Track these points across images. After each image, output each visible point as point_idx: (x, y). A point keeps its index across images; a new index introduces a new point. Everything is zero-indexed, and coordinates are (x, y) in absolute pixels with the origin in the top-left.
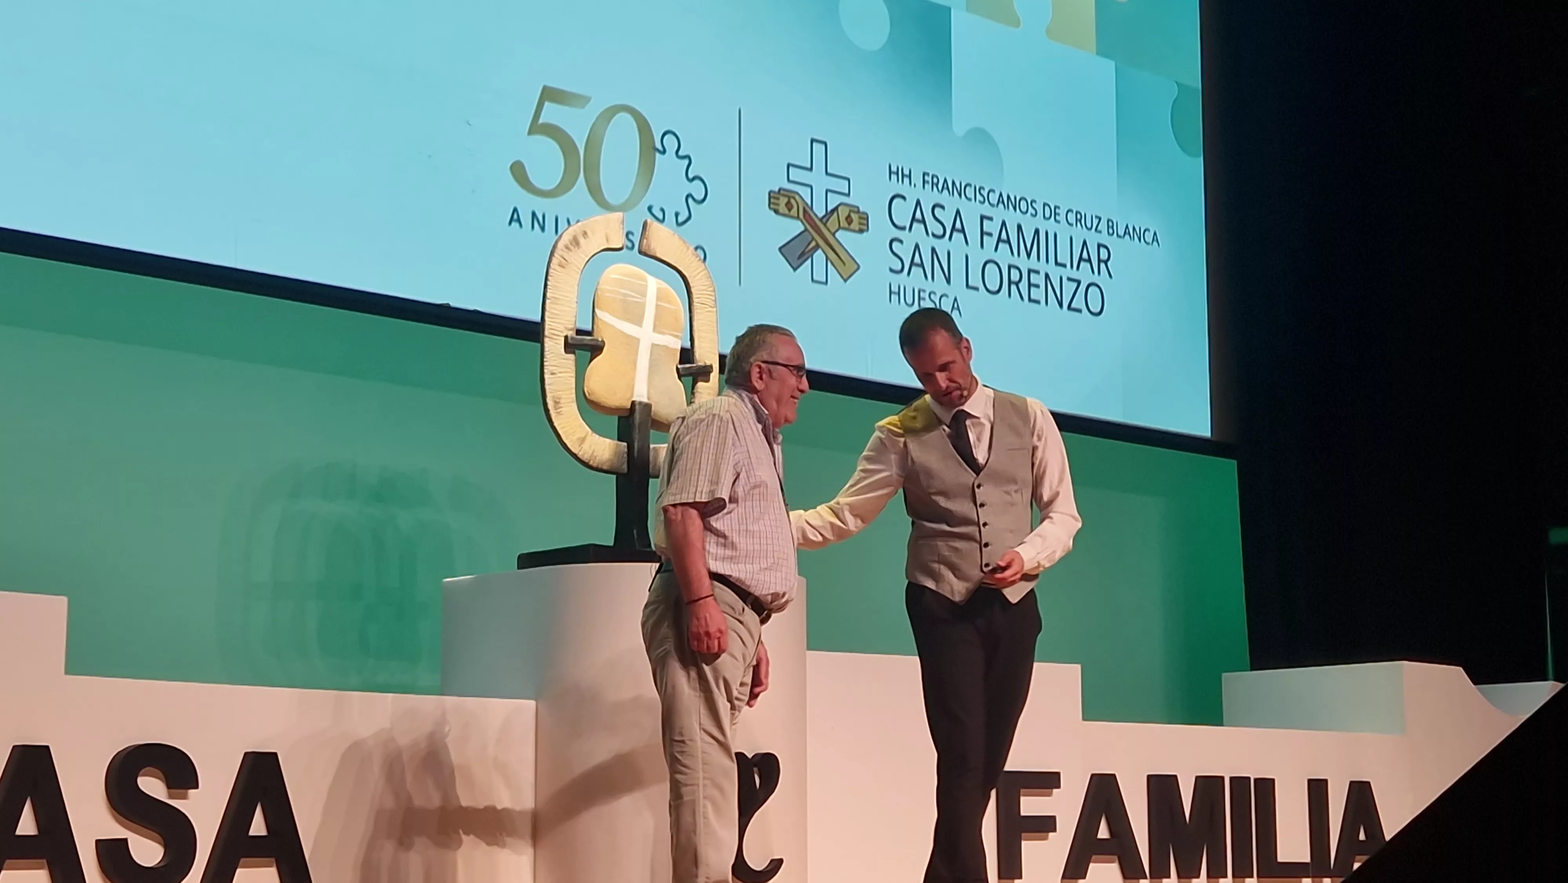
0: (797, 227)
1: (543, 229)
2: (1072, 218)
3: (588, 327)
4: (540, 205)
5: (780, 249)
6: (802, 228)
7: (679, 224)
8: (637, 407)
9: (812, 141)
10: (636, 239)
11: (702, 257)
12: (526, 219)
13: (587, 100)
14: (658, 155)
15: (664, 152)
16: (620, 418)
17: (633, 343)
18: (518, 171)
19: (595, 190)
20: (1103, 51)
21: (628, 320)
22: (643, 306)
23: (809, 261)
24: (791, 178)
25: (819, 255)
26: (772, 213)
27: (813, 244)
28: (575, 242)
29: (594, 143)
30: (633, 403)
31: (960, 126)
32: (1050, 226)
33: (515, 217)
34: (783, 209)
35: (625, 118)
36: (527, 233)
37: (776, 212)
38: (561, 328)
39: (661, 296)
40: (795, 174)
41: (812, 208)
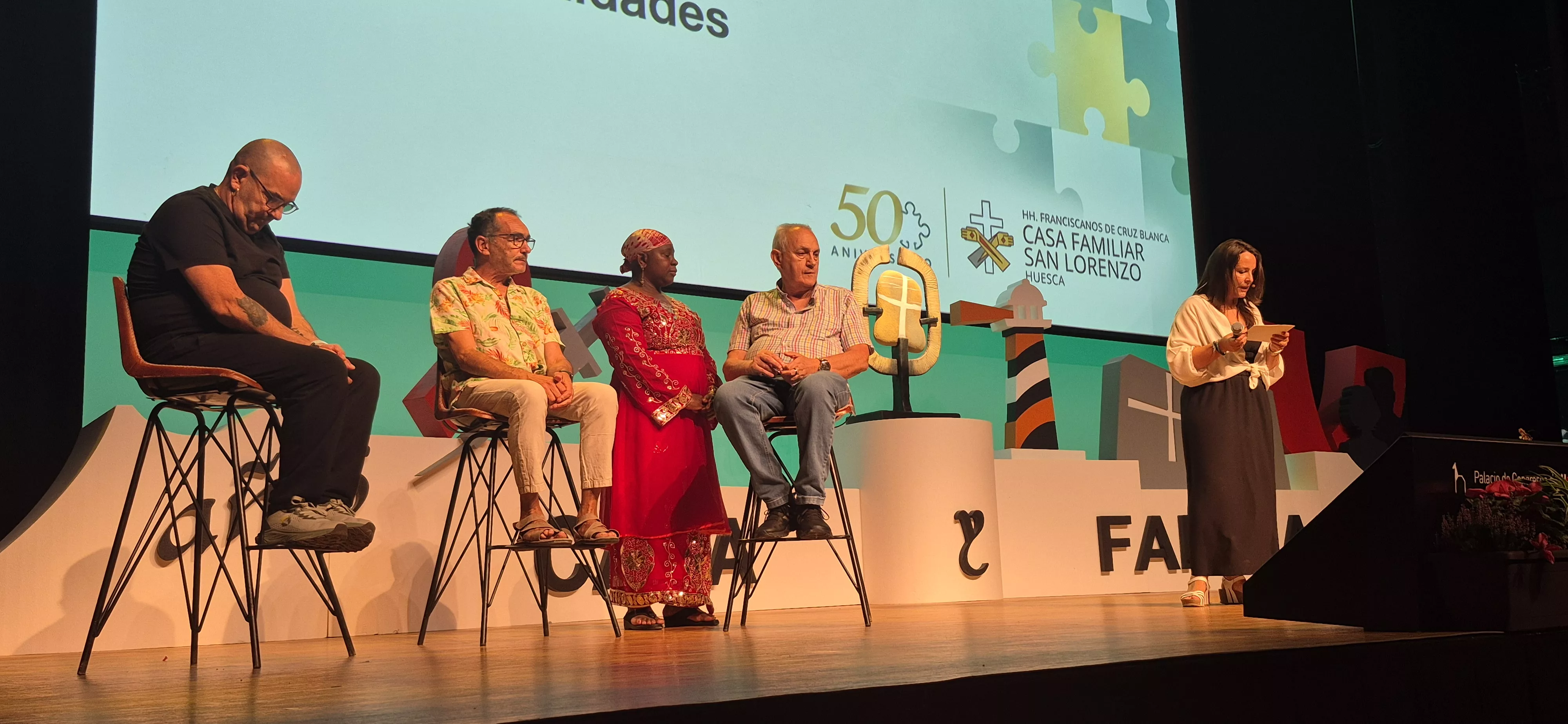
0: (977, 246)
1: (848, 256)
2: (1121, 231)
3: (874, 303)
4: (847, 244)
5: (968, 258)
6: (979, 246)
7: (916, 249)
8: (901, 341)
9: (982, 201)
10: (895, 258)
11: (929, 263)
12: (840, 252)
13: (867, 190)
14: (904, 215)
15: (907, 213)
16: (893, 347)
17: (897, 309)
18: (835, 228)
19: (873, 235)
20: (1132, 144)
21: (893, 298)
22: (901, 290)
23: (984, 262)
24: (972, 221)
25: (989, 260)
26: (964, 239)
27: (985, 254)
28: (866, 261)
29: (872, 211)
30: (899, 339)
31: (1059, 188)
32: (1109, 236)
33: (834, 251)
34: (969, 237)
35: (887, 197)
36: (841, 259)
37: (966, 239)
38: (861, 304)
39: (910, 285)
40: (974, 219)
41: (984, 236)
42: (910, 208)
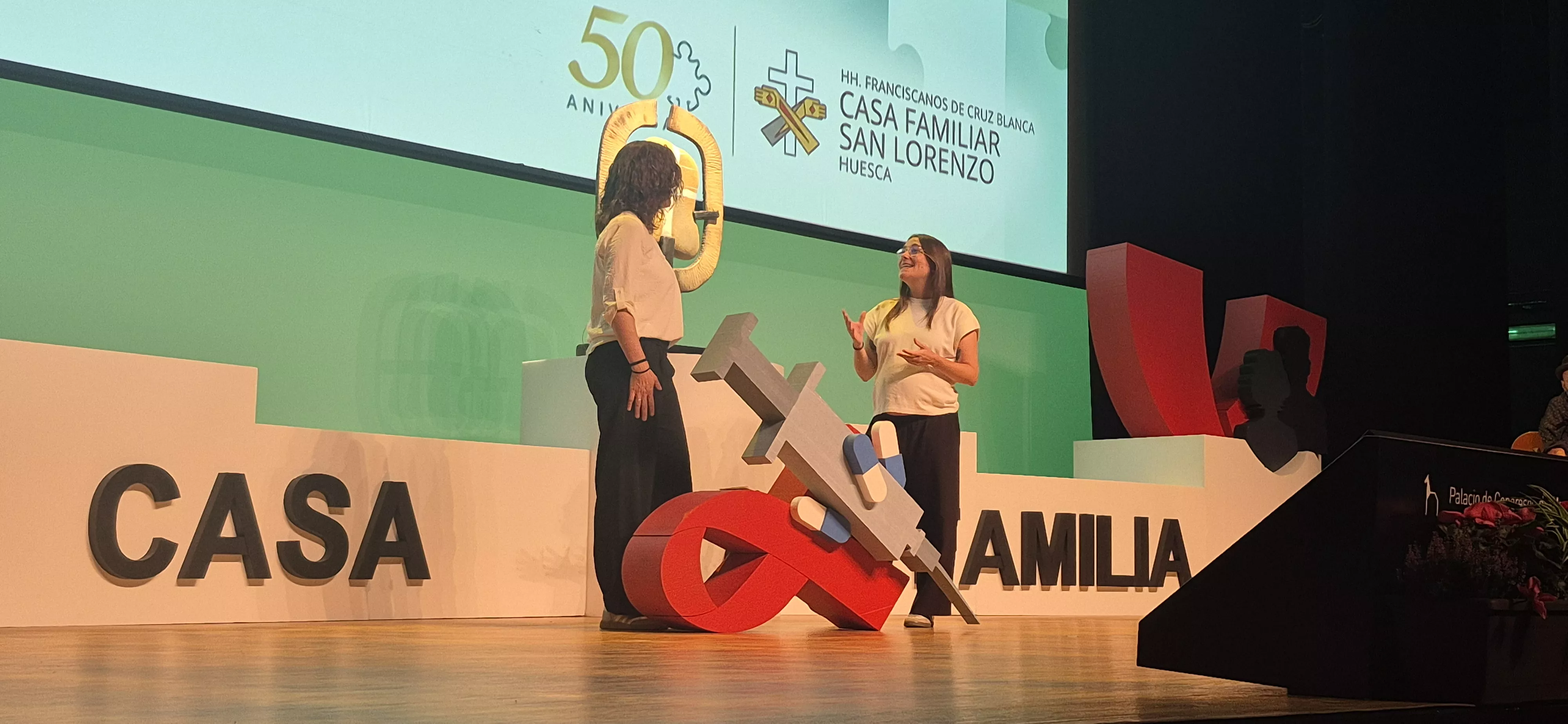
0: (775, 114)
1: (592, 111)
2: (972, 113)
4: (591, 94)
5: (762, 130)
6: (779, 115)
7: (689, 110)
9: (787, 51)
12: (580, 103)
13: (625, 17)
14: (675, 59)
15: (680, 57)
18: (575, 68)
19: (630, 84)
23: (784, 138)
24: (771, 78)
25: (790, 136)
26: (757, 103)
27: (786, 127)
28: (622, 120)
29: (629, 49)
31: (894, 44)
32: (955, 118)
33: (571, 102)
34: (765, 101)
35: (653, 32)
36: (581, 114)
37: (760, 103)
40: (774, 75)
41: (785, 101)
42: (684, 49)
